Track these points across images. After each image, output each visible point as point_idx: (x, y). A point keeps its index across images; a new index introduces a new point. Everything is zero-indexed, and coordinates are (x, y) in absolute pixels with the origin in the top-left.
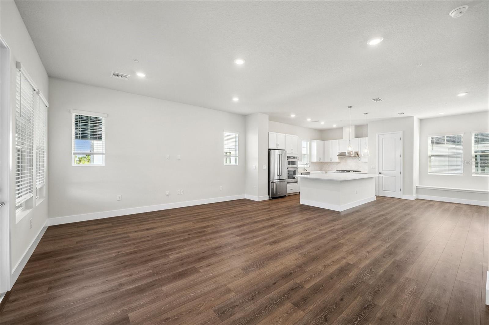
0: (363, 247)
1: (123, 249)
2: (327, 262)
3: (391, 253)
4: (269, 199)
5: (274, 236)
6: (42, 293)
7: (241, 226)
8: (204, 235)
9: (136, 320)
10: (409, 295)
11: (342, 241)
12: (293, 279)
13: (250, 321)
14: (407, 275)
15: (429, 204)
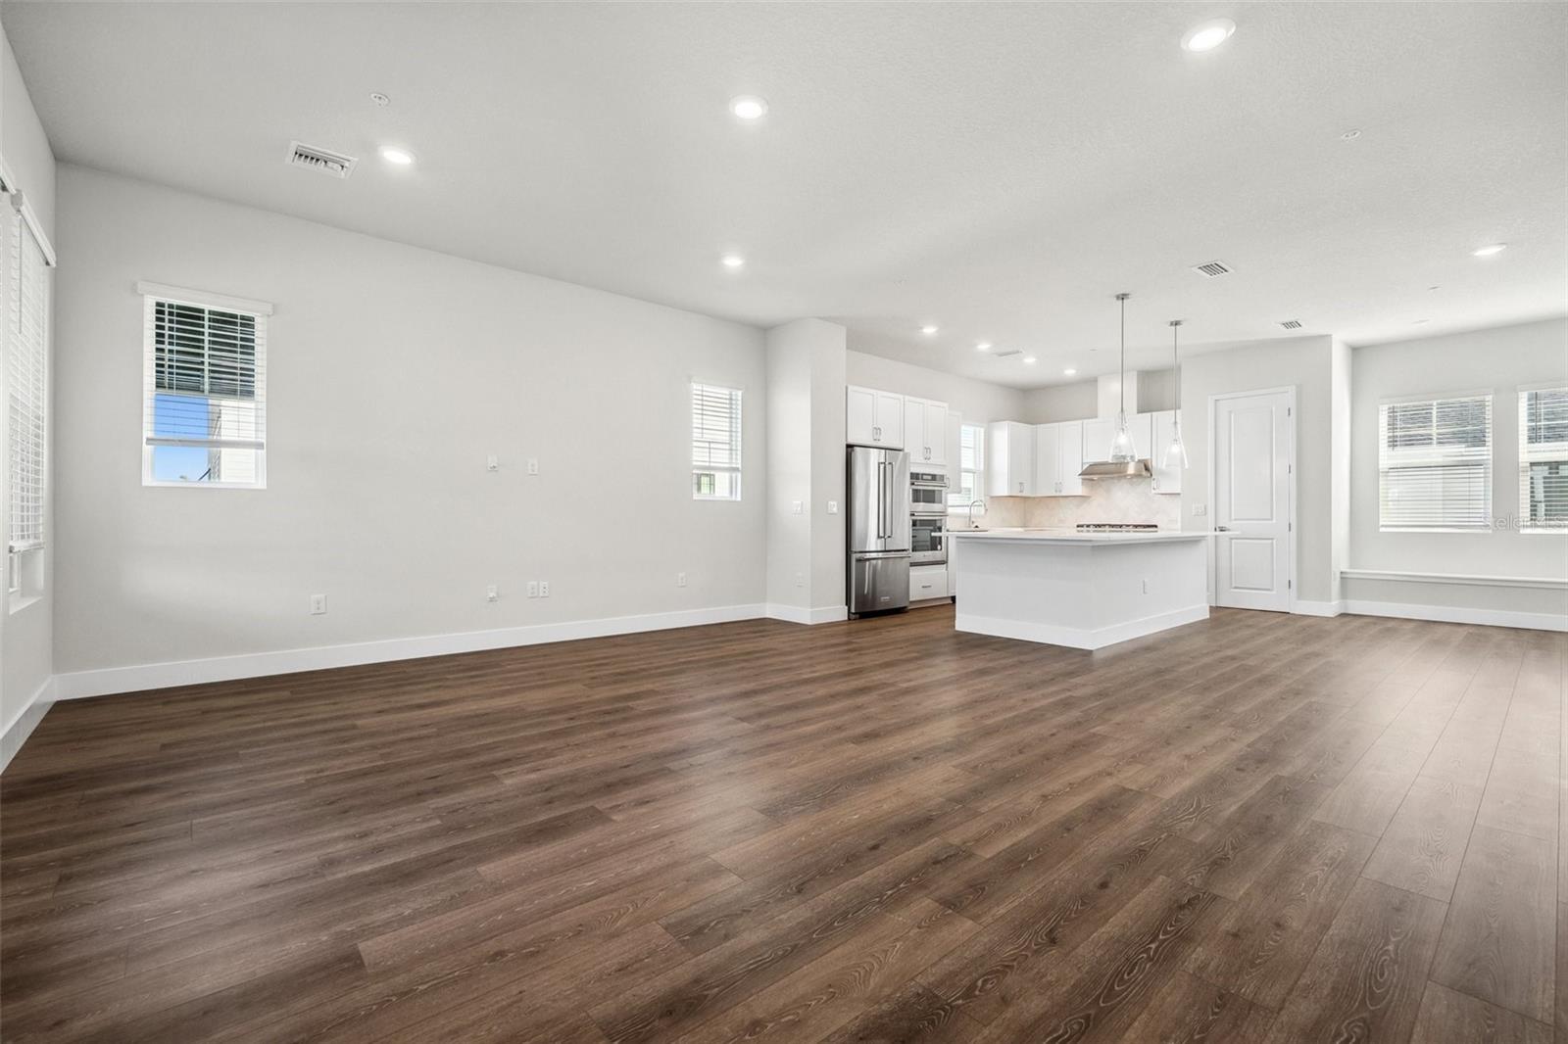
0: (1169, 744)
1: (337, 763)
2: (1052, 786)
3: (1261, 758)
4: (849, 619)
5: (868, 718)
6: (36, 892)
7: (755, 692)
8: (625, 720)
9: (388, 961)
10: (1326, 869)
11: (1100, 729)
12: (936, 834)
13: (792, 951)
14: (1318, 816)
15: (1386, 627)
